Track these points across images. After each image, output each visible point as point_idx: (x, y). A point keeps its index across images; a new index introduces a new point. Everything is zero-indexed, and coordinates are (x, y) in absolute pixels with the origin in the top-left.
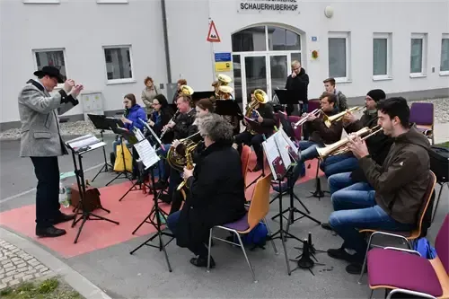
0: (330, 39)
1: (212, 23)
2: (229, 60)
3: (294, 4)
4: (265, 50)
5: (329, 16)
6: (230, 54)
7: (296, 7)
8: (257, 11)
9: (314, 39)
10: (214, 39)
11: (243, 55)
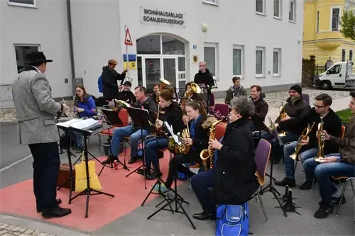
0: (205, 48)
1: (128, 31)
2: (135, 60)
3: (182, 20)
4: (160, 53)
5: (205, 31)
6: (135, 56)
7: (183, 22)
8: (156, 23)
9: (195, 47)
10: (128, 43)
11: (144, 57)
